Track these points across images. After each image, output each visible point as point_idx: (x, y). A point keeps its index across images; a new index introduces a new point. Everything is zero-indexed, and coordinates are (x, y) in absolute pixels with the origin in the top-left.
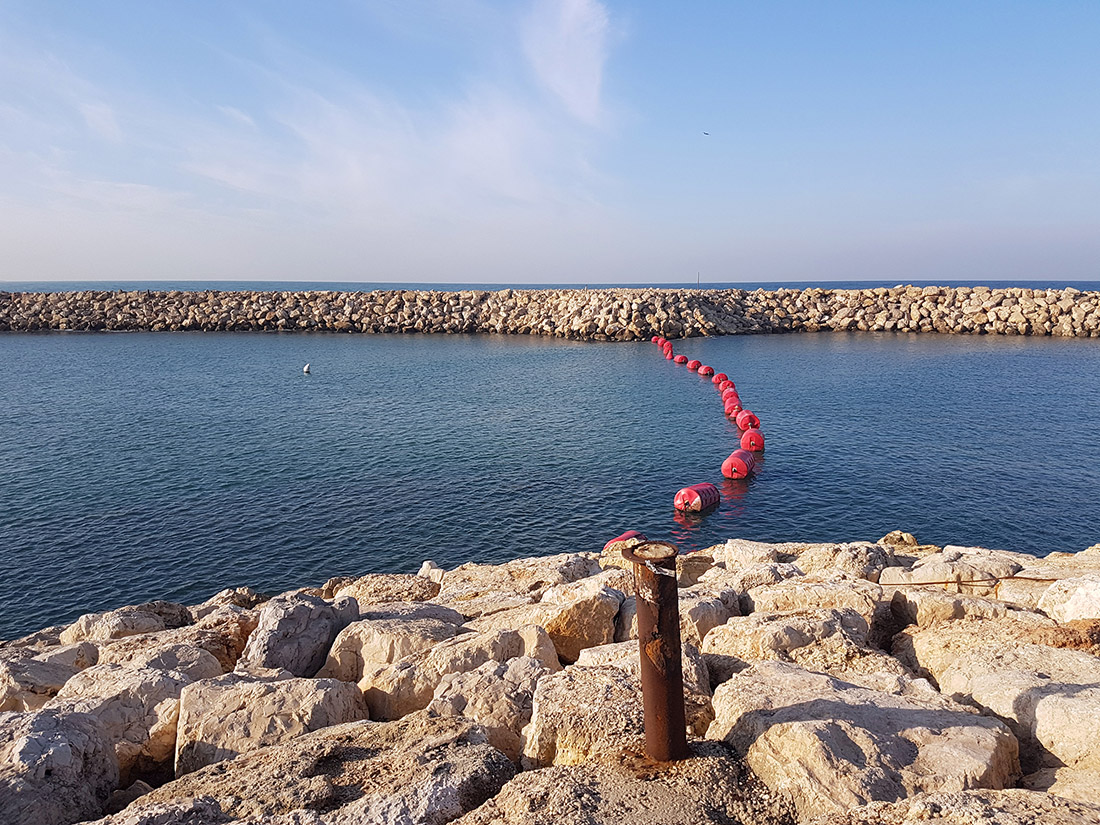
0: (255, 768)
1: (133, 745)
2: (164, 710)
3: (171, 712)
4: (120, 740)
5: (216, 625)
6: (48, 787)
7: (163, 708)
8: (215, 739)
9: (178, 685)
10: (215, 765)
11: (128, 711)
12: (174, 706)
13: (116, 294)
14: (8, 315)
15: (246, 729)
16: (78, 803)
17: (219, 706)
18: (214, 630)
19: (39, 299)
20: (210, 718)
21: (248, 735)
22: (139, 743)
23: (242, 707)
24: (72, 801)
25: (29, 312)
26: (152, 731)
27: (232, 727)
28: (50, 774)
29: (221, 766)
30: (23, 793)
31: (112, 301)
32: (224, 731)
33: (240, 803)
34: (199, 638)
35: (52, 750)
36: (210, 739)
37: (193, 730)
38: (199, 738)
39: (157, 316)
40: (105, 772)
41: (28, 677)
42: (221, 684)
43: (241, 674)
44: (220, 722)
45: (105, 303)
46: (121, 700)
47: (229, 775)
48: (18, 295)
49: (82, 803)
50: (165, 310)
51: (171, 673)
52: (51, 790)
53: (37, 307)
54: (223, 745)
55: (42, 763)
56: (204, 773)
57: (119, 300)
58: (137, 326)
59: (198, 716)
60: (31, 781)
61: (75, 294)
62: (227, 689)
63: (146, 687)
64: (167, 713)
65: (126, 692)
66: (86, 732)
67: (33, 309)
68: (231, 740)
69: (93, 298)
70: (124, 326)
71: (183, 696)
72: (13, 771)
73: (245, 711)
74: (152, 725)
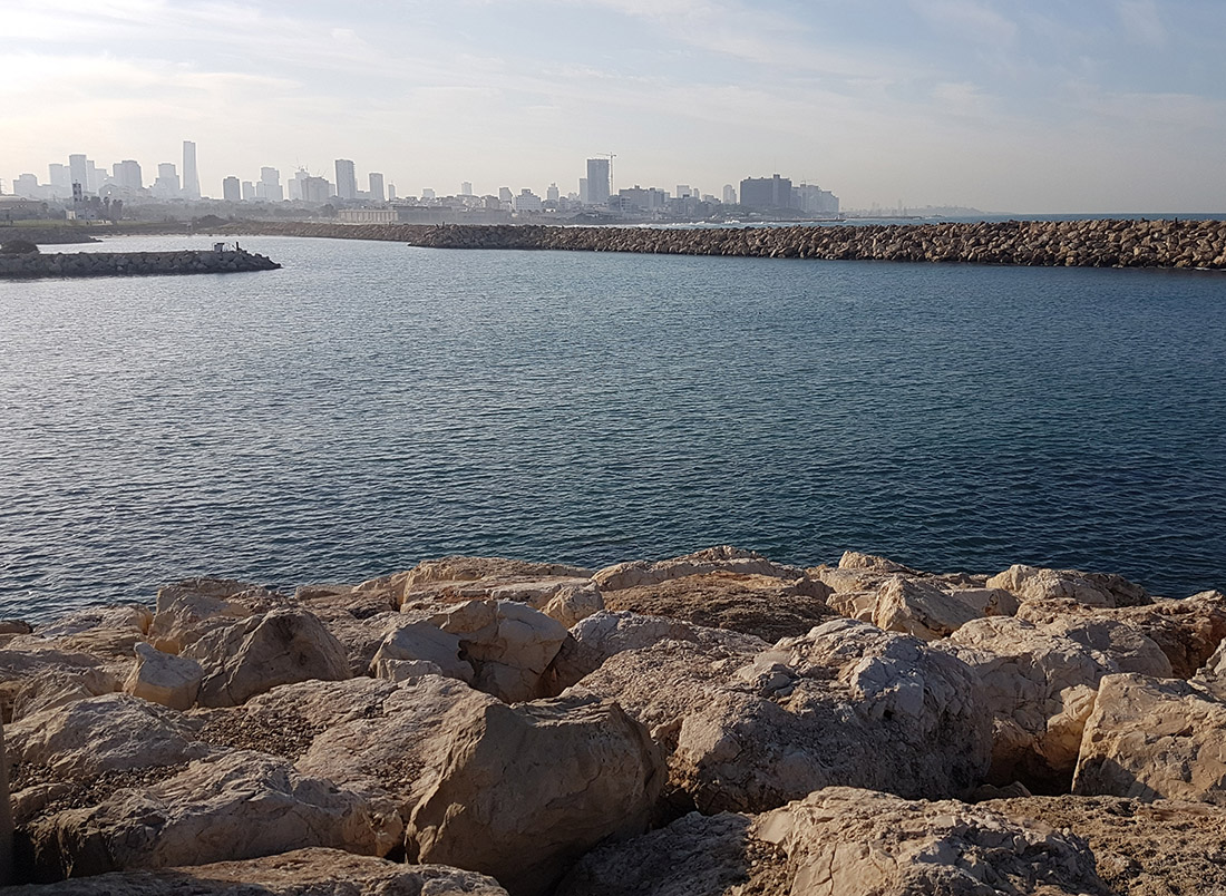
0: (1178, 828)
1: (1023, 732)
2: (1074, 698)
3: (1082, 706)
4: (1007, 718)
5: (1176, 612)
6: (883, 734)
7: (1073, 695)
8: (1135, 764)
9: (1101, 671)
10: (1117, 800)
11: (1024, 683)
12: (1088, 697)
13: (1136, 224)
14: (1013, 246)
15: (1186, 768)
16: (917, 773)
17: (1151, 719)
18: (1172, 619)
19: (1049, 228)
20: (1134, 731)
21: (1188, 779)
22: (1031, 731)
23: (1187, 733)
24: (907, 766)
25: (1036, 243)
26: (1052, 721)
27: (1164, 756)
28: (890, 718)
29: (1128, 804)
30: (848, 727)
31: (1131, 231)
32: (1150, 757)
33: (1137, 874)
34: (1149, 623)
35: (898, 686)
36: (1127, 763)
37: (1105, 740)
38: (1111, 755)
39: (1183, 250)
40: (969, 748)
41: (921, 605)
42: (1162, 689)
43: (1196, 686)
44: (1148, 742)
45: (1122, 234)
46: (1019, 665)
47: (1134, 822)
48: (1027, 224)
49: (922, 775)
50: (1194, 244)
51: (1096, 653)
52: (885, 739)
53: (1045, 237)
54: (1145, 779)
55: (883, 699)
56: (1098, 803)
57: (1140, 230)
58: (1157, 262)
59: (1117, 722)
60: (862, 716)
61: (1090, 223)
62: (1169, 698)
63: (1054, 658)
64: (1077, 704)
65: (1028, 656)
66: (954, 683)
67: (1040, 239)
68: (1159, 774)
69: (1109, 228)
70: (1140, 263)
71: (1102, 687)
72: (846, 694)
73: (1190, 741)
74: (1053, 714)
